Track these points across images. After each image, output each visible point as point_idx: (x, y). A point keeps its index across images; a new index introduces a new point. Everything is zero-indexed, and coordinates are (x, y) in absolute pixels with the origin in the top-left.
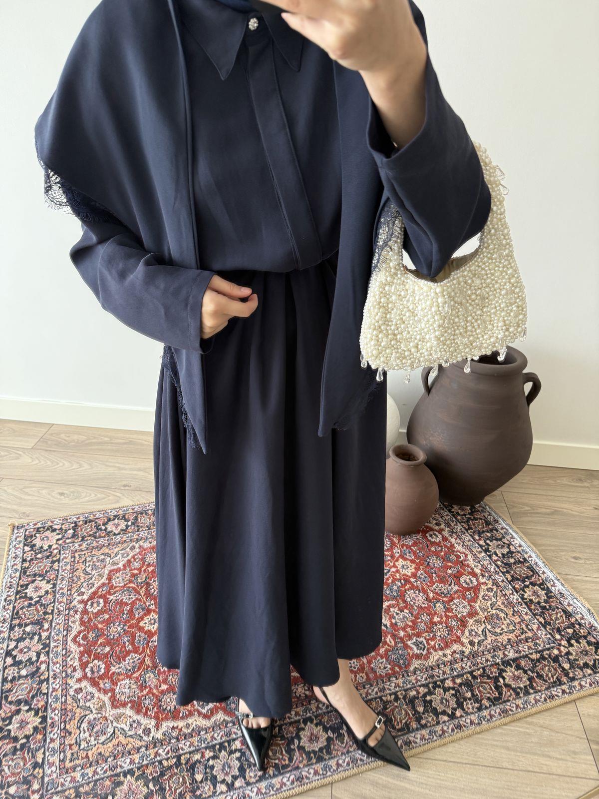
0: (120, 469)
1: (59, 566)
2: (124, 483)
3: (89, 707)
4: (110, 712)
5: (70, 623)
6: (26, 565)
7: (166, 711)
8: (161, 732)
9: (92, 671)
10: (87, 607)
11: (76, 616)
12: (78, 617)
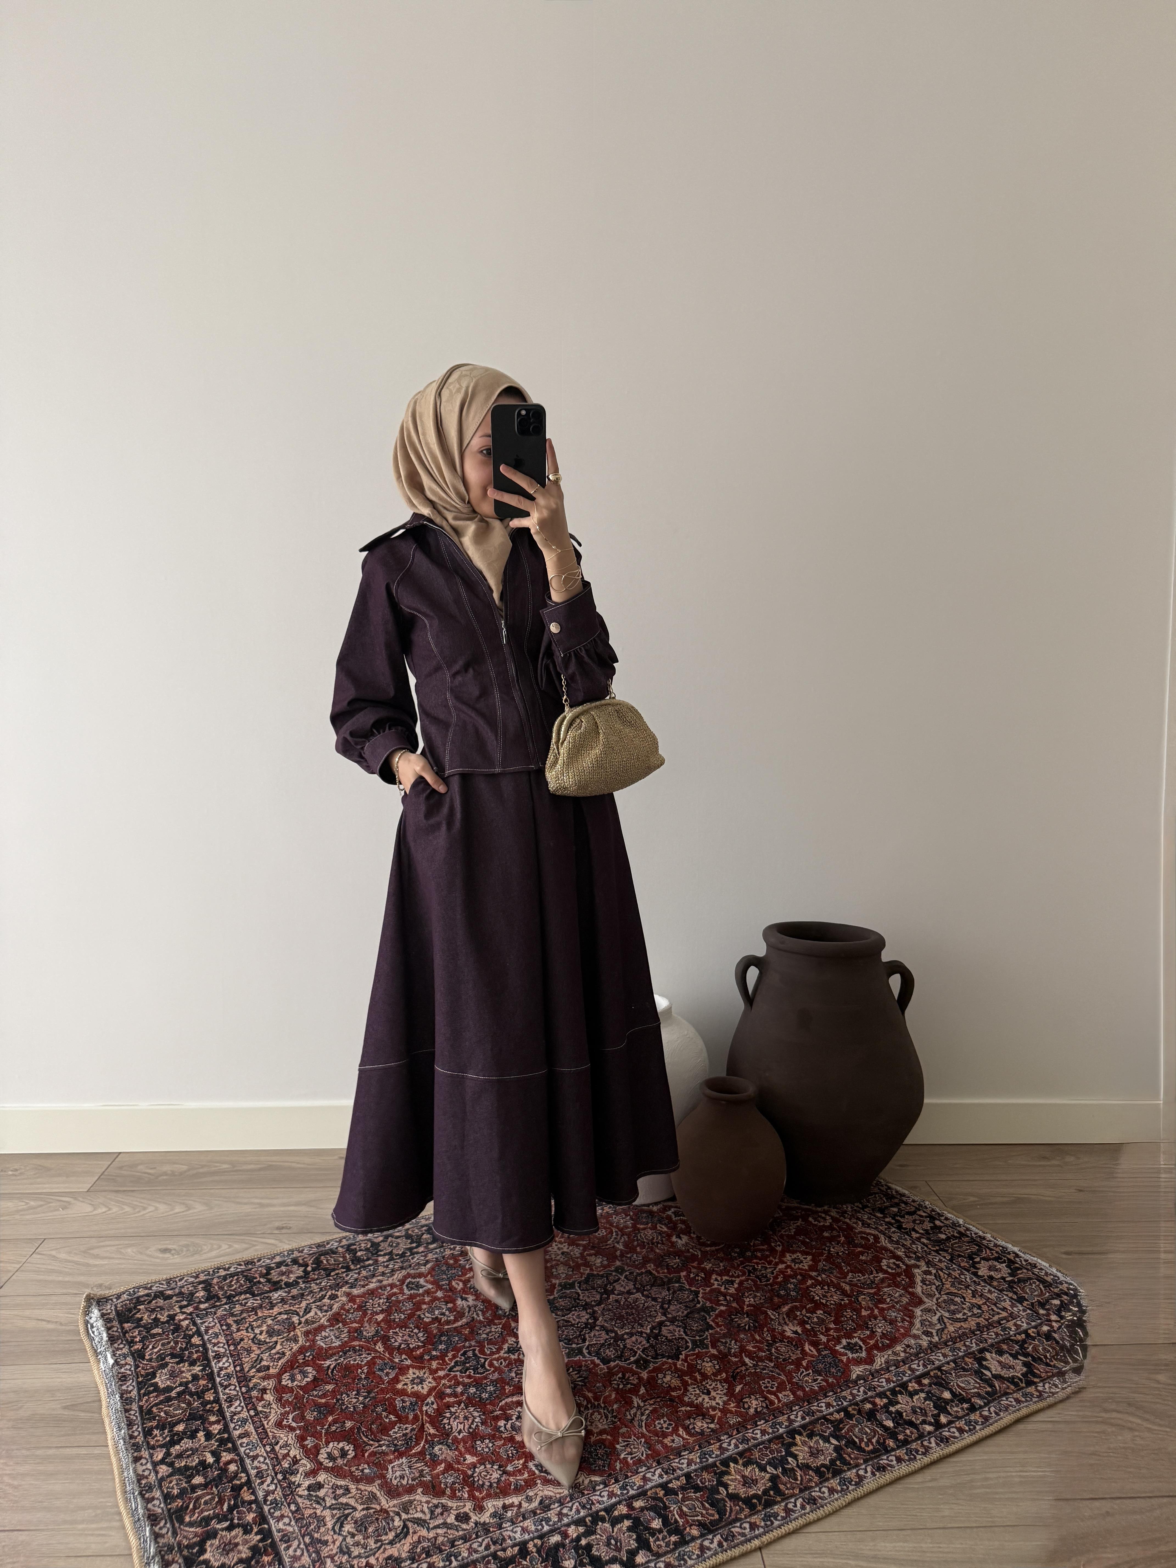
0: (262, 1205)
1: (203, 1339)
2: (277, 1224)
3: (347, 1504)
4: (385, 1503)
5: (260, 1409)
6: (138, 1346)
7: (486, 1487)
8: (488, 1514)
9: (330, 1457)
10: (284, 1383)
11: (265, 1396)
12: (269, 1397)
